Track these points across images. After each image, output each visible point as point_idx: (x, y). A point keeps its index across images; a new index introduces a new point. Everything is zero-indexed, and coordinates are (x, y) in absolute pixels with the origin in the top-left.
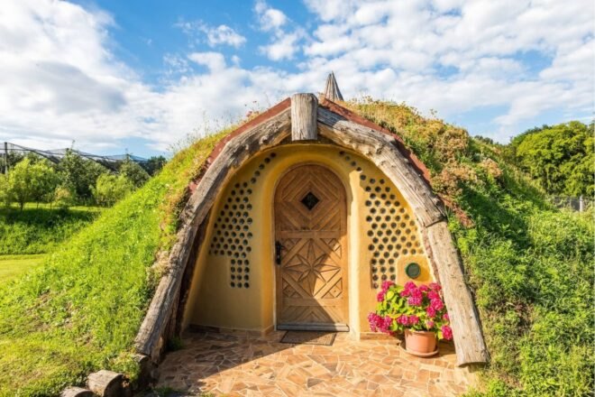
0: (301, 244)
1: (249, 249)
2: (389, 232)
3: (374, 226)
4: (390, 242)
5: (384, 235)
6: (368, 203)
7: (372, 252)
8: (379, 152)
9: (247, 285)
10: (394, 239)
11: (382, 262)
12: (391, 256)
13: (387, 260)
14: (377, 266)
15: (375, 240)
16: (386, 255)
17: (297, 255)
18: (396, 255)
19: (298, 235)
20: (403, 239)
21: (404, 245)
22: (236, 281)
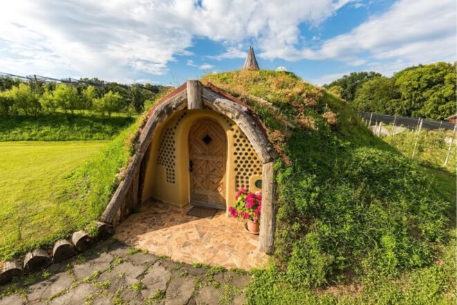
0: (202, 163)
1: (174, 164)
2: (247, 162)
3: (238, 158)
4: (247, 167)
5: (244, 163)
6: (235, 145)
7: (236, 172)
8: (238, 118)
9: (174, 182)
10: (249, 166)
11: (242, 178)
12: (247, 175)
13: (245, 177)
14: (239, 179)
15: (239, 166)
16: (245, 174)
17: (201, 168)
18: (250, 175)
19: (201, 158)
20: (255, 166)
21: (255, 169)
22: (169, 180)
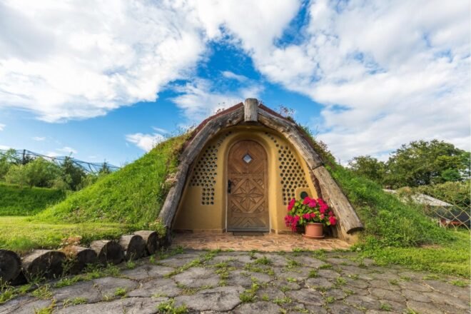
0: (242, 181)
1: (214, 182)
2: (291, 175)
4: (291, 180)
9: (212, 203)
10: (294, 179)
11: (288, 190)
14: (286, 192)
15: (284, 179)
16: (290, 187)
18: (295, 187)
20: (298, 179)
21: (299, 182)
22: (206, 201)
